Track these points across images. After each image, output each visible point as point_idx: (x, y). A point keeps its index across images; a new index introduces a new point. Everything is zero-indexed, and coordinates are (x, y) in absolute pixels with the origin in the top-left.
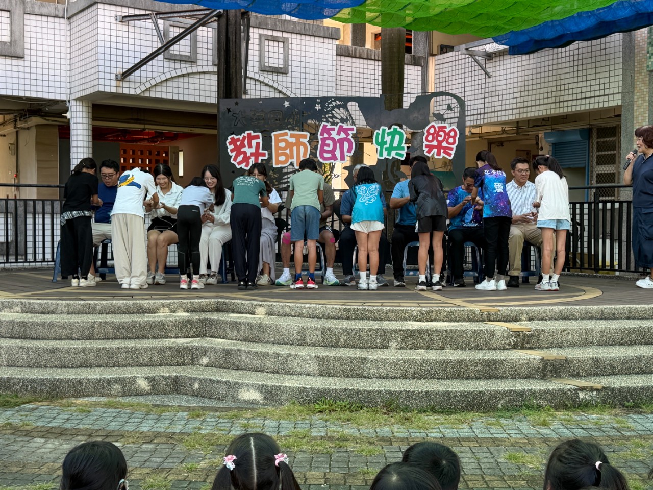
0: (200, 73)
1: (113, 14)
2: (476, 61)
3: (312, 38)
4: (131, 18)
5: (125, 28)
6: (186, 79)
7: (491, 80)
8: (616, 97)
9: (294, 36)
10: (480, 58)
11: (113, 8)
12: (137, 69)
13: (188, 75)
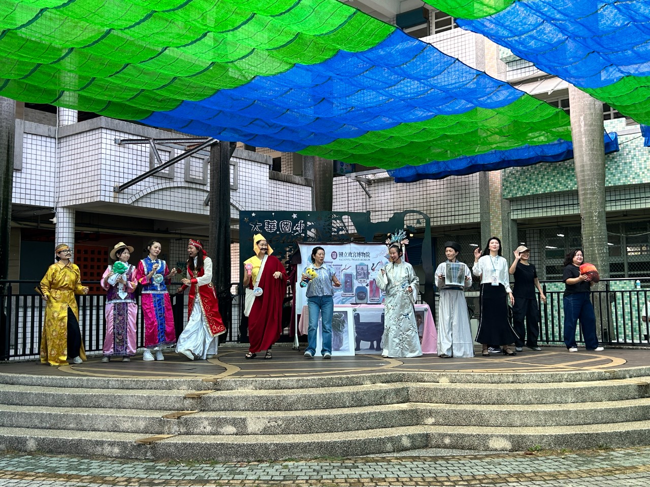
0: (174, 188)
1: (113, 137)
2: (360, 184)
3: (253, 163)
4: (126, 142)
5: (122, 149)
6: (165, 192)
7: (371, 199)
8: (476, 215)
9: (241, 161)
10: (363, 183)
11: (113, 133)
12: (134, 184)
13: (166, 189)
